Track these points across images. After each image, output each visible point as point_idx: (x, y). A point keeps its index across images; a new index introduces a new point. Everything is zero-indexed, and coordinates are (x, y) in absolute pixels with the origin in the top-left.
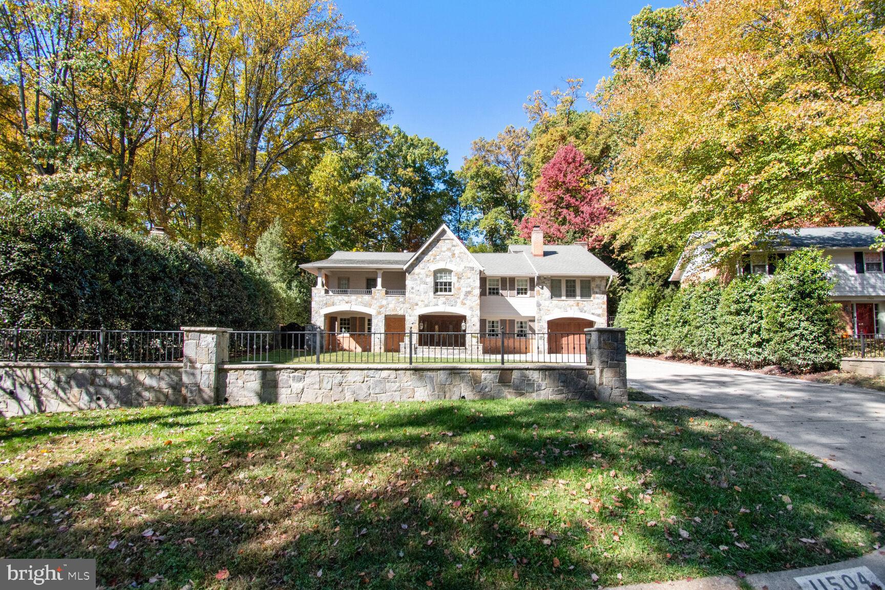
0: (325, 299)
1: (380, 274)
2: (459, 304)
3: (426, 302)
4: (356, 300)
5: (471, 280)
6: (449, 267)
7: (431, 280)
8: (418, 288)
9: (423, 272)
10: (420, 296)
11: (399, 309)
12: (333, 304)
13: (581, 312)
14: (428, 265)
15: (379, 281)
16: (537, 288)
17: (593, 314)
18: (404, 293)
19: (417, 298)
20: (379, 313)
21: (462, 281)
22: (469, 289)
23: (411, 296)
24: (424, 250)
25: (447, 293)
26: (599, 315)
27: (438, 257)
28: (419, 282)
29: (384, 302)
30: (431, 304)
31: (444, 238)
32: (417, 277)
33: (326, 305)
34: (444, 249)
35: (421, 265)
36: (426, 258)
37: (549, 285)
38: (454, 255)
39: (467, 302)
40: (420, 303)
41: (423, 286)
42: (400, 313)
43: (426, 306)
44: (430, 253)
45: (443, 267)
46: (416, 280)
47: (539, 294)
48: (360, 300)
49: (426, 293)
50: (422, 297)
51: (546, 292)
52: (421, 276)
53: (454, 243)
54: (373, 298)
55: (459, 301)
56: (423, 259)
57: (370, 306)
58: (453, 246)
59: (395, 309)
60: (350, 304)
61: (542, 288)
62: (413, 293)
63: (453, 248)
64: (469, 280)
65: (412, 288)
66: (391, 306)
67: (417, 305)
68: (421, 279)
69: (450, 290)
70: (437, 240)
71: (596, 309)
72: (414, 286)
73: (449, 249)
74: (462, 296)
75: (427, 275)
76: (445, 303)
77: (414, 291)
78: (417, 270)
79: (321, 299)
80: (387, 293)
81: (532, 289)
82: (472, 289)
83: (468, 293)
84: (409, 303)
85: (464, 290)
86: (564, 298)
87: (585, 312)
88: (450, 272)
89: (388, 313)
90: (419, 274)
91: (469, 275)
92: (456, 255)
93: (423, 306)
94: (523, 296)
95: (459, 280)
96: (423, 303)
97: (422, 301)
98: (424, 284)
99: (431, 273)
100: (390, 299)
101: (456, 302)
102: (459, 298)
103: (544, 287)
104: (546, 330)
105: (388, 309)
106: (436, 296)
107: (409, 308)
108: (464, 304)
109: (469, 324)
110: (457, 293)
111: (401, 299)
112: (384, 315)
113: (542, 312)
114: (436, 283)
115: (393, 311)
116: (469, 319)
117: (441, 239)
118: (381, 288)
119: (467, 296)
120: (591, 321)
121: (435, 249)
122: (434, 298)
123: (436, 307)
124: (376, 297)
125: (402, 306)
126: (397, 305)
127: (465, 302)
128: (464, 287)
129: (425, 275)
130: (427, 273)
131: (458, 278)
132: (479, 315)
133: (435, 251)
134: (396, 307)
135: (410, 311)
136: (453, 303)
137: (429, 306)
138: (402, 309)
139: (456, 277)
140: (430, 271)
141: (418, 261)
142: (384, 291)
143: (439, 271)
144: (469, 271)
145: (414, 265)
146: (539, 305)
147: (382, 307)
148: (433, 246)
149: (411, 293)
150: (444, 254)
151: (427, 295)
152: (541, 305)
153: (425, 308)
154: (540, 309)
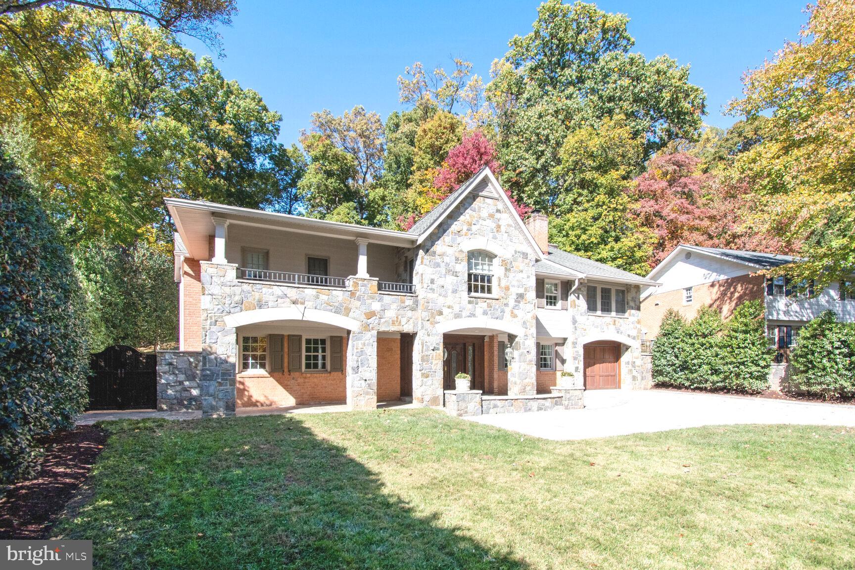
0: (238, 290)
1: (363, 249)
2: (507, 315)
3: (457, 309)
4: (315, 298)
5: (524, 275)
6: (491, 248)
7: (462, 268)
8: (441, 282)
9: (450, 251)
10: (445, 296)
11: (404, 321)
12: (260, 305)
13: (618, 332)
14: (459, 239)
15: (363, 262)
16: (572, 298)
18: (411, 291)
19: (441, 300)
20: (366, 327)
21: (511, 275)
22: (521, 291)
23: (430, 295)
24: (452, 212)
25: (486, 295)
26: (634, 338)
27: (474, 228)
28: (443, 270)
29: (376, 306)
30: (464, 314)
31: (484, 193)
32: (439, 260)
33: (241, 305)
34: (484, 213)
35: (447, 238)
36: (455, 227)
37: (585, 293)
38: (499, 227)
39: (519, 313)
40: (446, 311)
41: (450, 279)
42: (406, 328)
43: (458, 316)
44: (462, 218)
45: (483, 248)
46: (438, 265)
47: (574, 305)
48: (324, 298)
49: (455, 291)
50: (450, 300)
51: (582, 303)
52: (447, 259)
53: (500, 206)
54: (352, 295)
55: (508, 310)
56: (449, 226)
57: (347, 312)
58: (498, 211)
59: (396, 321)
60: (301, 307)
61: (578, 298)
63: (498, 215)
64: (521, 275)
65: (432, 281)
66: (390, 314)
67: (441, 313)
68: (447, 264)
69: (489, 291)
70: (473, 196)
71: (631, 329)
72: (435, 277)
73: (491, 216)
74: (512, 303)
75: (457, 259)
76: (485, 313)
77: (434, 286)
78: (439, 247)
79: (227, 290)
80: (379, 287)
81: (565, 297)
82: (526, 290)
83: (520, 298)
84: (427, 309)
85: (514, 291)
86: (599, 313)
88: (491, 257)
89: (383, 328)
90: (441, 255)
91: (521, 266)
92: (503, 229)
93: (452, 316)
94: (553, 307)
95: (508, 273)
96: (450, 310)
97: (449, 308)
98: (453, 275)
99: (464, 256)
100: (387, 299)
101: (503, 311)
102: (506, 305)
103: (581, 296)
104: (582, 358)
105: (382, 320)
106: (472, 299)
107: (427, 319)
108: (515, 316)
109: (521, 351)
110: (505, 297)
111: (409, 302)
112: (375, 333)
113: (578, 332)
114: (470, 275)
115: (393, 323)
116: (521, 341)
117: (480, 194)
118: (367, 276)
119: (519, 302)
120: (624, 345)
121: (468, 211)
122: (470, 302)
123: (473, 318)
124: (358, 293)
125: (409, 314)
126: (401, 312)
127: (516, 312)
128: (513, 286)
129: (454, 259)
130: (457, 255)
131: (506, 269)
132: (535, 336)
133: (470, 216)
134: (400, 317)
135: (429, 325)
136: (498, 313)
137: (461, 317)
138: (411, 321)
139: (503, 268)
140: (461, 251)
141: (441, 230)
142: (375, 282)
143: (474, 255)
144: (520, 259)
145: (434, 238)
146: (574, 322)
147: (371, 315)
148: (467, 205)
149: (431, 289)
150: (484, 223)
151: (457, 295)
152: (576, 322)
153: (454, 320)
154: (575, 327)
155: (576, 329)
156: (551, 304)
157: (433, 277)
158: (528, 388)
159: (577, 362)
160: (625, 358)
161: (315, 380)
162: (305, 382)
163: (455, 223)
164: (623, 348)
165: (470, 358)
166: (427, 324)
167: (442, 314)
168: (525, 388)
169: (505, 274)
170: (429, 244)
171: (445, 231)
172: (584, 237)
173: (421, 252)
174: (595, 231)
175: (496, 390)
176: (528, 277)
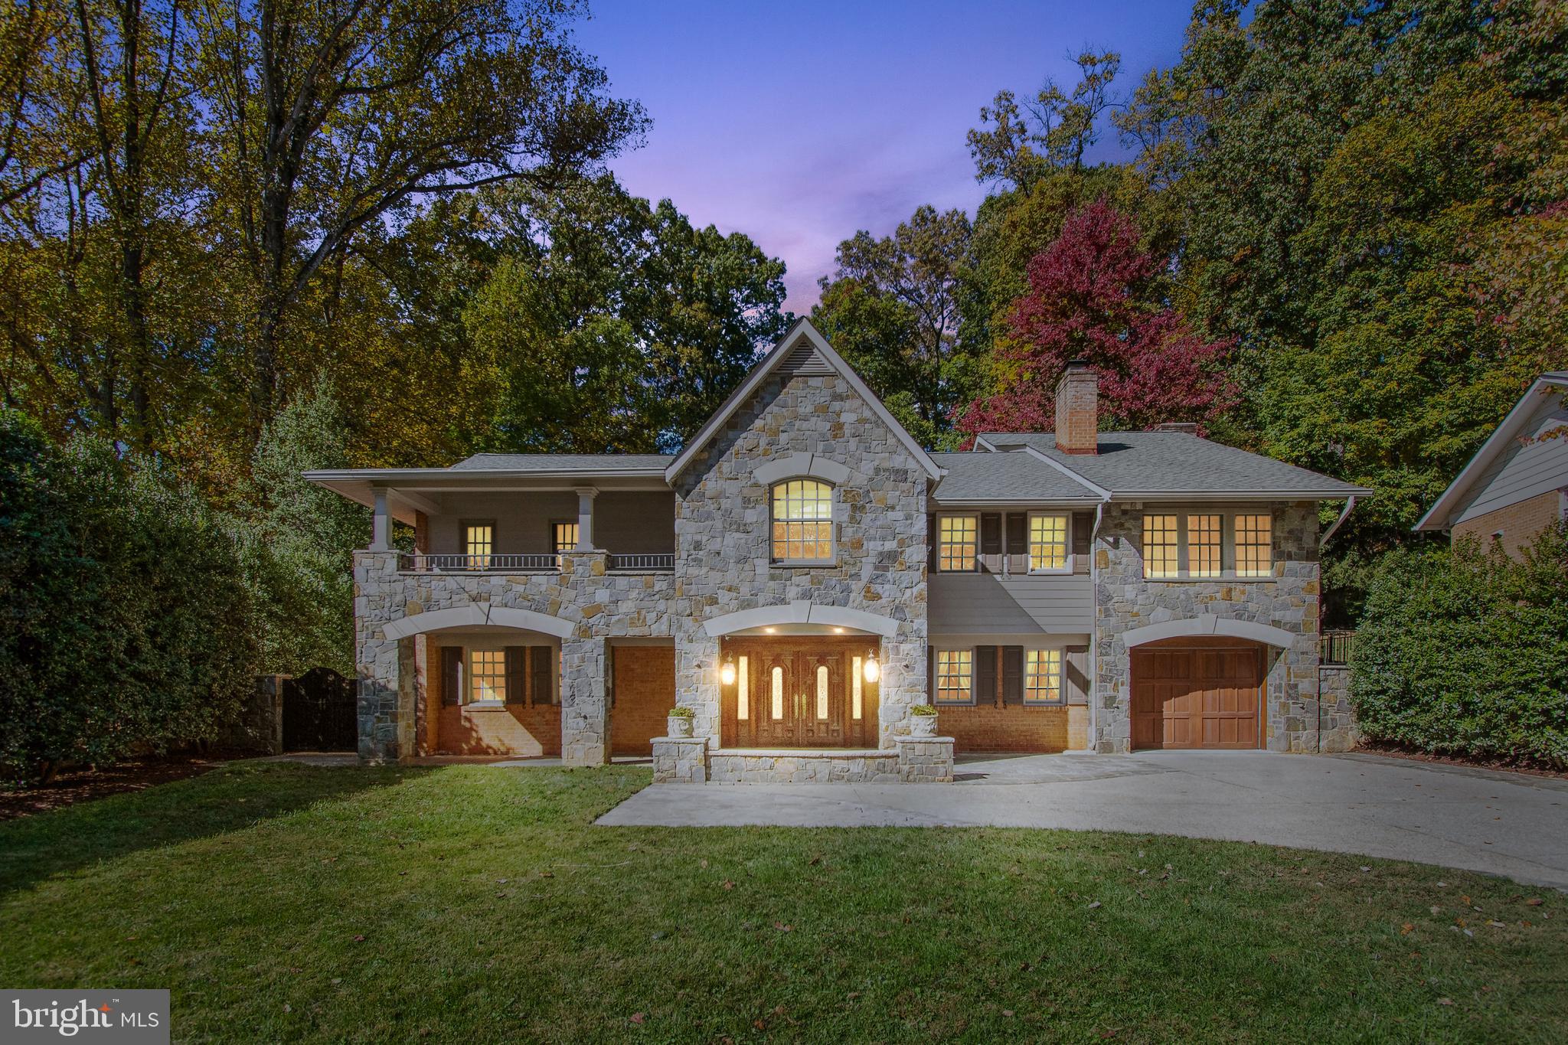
0: (398, 587)
1: (586, 503)
2: (856, 596)
3: (746, 591)
4: (507, 590)
5: (898, 515)
8: (716, 545)
9: (732, 488)
10: (724, 571)
11: (651, 616)
12: (428, 605)
13: (1239, 617)
14: (751, 464)
15: (586, 523)
17: (1276, 623)
18: (669, 565)
19: (715, 577)
20: (585, 632)
21: (867, 518)
22: (891, 545)
23: (693, 571)
24: (735, 415)
26: (1294, 628)
27: (782, 435)
28: (719, 524)
29: (602, 596)
30: (760, 599)
31: (804, 369)
32: (711, 506)
33: (405, 608)
34: (806, 408)
35: (726, 465)
37: (1135, 533)
38: (837, 428)
39: (886, 591)
40: (724, 597)
41: (733, 538)
42: (659, 630)
44: (758, 423)
45: (803, 472)
46: (709, 516)
47: (1104, 562)
49: (743, 560)
50: (732, 576)
51: (1126, 555)
52: (725, 504)
53: (841, 387)
54: (563, 581)
55: (856, 586)
56: (731, 443)
57: (554, 606)
58: (838, 397)
59: (638, 618)
60: (485, 605)
61: (1115, 544)
62: (698, 562)
63: (836, 406)
64: (891, 515)
65: (698, 546)
66: (626, 607)
67: (713, 601)
68: (728, 513)
70: (780, 379)
71: (1285, 607)
72: (703, 537)
73: (822, 410)
74: (867, 572)
75: (746, 501)
76: (806, 595)
77: (701, 554)
78: (711, 483)
79: (386, 587)
80: (611, 564)
81: (1087, 545)
82: (901, 543)
83: (888, 559)
84: (686, 595)
85: (874, 548)
87: (1251, 618)
88: (826, 486)
89: (615, 632)
90: (717, 496)
91: (892, 496)
92: (848, 430)
93: (735, 604)
94: (1050, 570)
95: (858, 516)
96: (733, 595)
97: (730, 590)
98: (737, 531)
99: (761, 494)
100: (622, 583)
101: (846, 590)
102: (856, 576)
104: (1126, 677)
105: (614, 619)
106: (778, 572)
107: (686, 612)
108: (874, 597)
109: (891, 664)
110: (852, 561)
111: (660, 585)
112: (601, 639)
113: (1114, 620)
115: (632, 623)
116: (890, 646)
117: (796, 372)
118: (590, 547)
119: (886, 569)
120: (1273, 647)
121: (772, 408)
122: (773, 578)
123: (780, 607)
124: (573, 578)
125: (662, 605)
126: (646, 604)
127: (874, 588)
128: (870, 539)
129: (739, 500)
130: (746, 492)
131: (854, 508)
132: (925, 633)
133: (775, 417)
134: (643, 612)
135: (691, 623)
136: (836, 593)
137: (756, 606)
138: (665, 616)
139: (848, 506)
140: (756, 485)
141: (715, 451)
142: (600, 558)
143: (789, 487)
144: (890, 484)
145: (697, 470)
146: (1104, 599)
147: (594, 610)
148: (768, 398)
149: (694, 560)
150: (805, 425)
151: (747, 567)
152: (1109, 598)
153: (741, 612)
154: (1107, 610)
157: (698, 537)
160: (1276, 676)
163: (744, 435)
164: (1271, 654)
166: (688, 622)
167: (717, 603)
169: (852, 518)
170: (691, 480)
171: (722, 453)
173: (678, 497)
176: (908, 517)
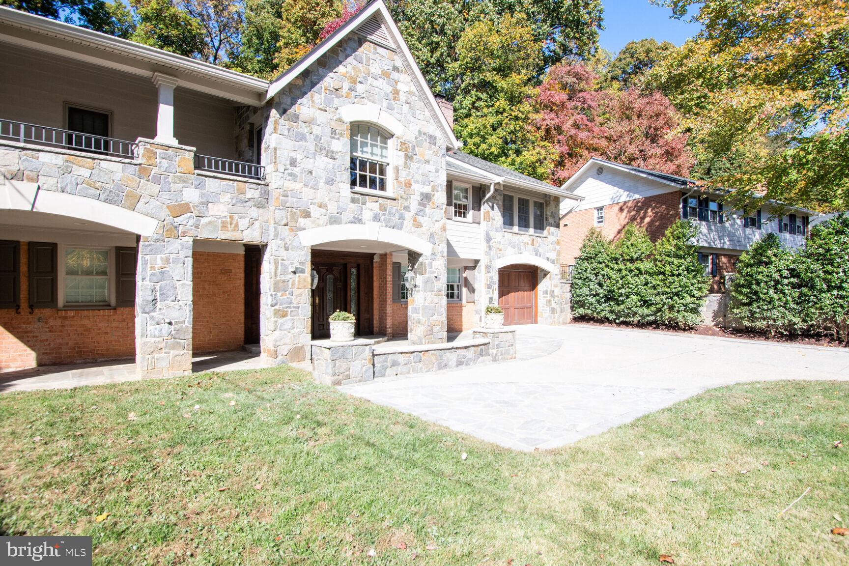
1: (166, 93)
2: (408, 223)
3: (333, 209)
4: (65, 170)
5: (431, 167)
6: (387, 121)
7: (341, 146)
8: (308, 164)
9: (321, 117)
10: (315, 188)
11: (243, 223)
13: (536, 255)
14: (337, 102)
15: (166, 115)
16: (485, 208)
17: (548, 259)
19: (307, 194)
20: (171, 232)
21: (414, 166)
22: (427, 189)
23: (289, 185)
24: (324, 56)
25: (377, 192)
26: (553, 262)
27: (360, 88)
28: (311, 146)
29: (191, 195)
30: (345, 217)
32: (304, 129)
34: (375, 69)
35: (317, 95)
36: (330, 80)
37: (501, 203)
38: (396, 93)
39: (424, 221)
40: (315, 211)
41: (322, 162)
42: (252, 236)
43: (334, 220)
44: (341, 69)
46: (303, 138)
47: (488, 218)
48: (82, 171)
49: (330, 182)
50: (322, 195)
51: (497, 215)
52: (317, 130)
53: (399, 63)
54: (143, 171)
55: (409, 216)
56: (321, 78)
57: (132, 202)
58: (396, 69)
59: (230, 222)
60: (29, 186)
61: (492, 208)
62: (294, 175)
63: (395, 75)
64: (427, 167)
65: (293, 163)
66: (219, 209)
67: (307, 215)
68: (318, 138)
69: (383, 187)
71: (550, 251)
73: (386, 75)
74: (414, 205)
75: (333, 132)
76: (376, 218)
77: (296, 170)
78: (304, 107)
80: (198, 165)
81: (477, 206)
82: (434, 189)
83: (426, 200)
84: (284, 206)
85: (418, 189)
86: (516, 228)
87: (540, 255)
88: (385, 135)
89: (205, 234)
90: (308, 122)
91: (427, 154)
92: (402, 97)
93: (325, 219)
94: (462, 219)
95: (409, 162)
96: (323, 211)
97: (320, 206)
98: (327, 156)
99: (345, 129)
100: (212, 185)
101: (402, 218)
102: (407, 208)
103: (495, 206)
104: (496, 286)
105: (203, 221)
106: (357, 196)
107: (284, 222)
108: (419, 225)
109: (427, 275)
110: (405, 196)
111: (252, 192)
112: (189, 241)
113: (492, 252)
114: (353, 161)
115: (224, 226)
116: (427, 262)
117: (369, 37)
118: (175, 142)
119: (425, 206)
120: (543, 270)
121: (351, 59)
122: (353, 201)
123: (358, 226)
124: (155, 171)
125: (254, 212)
126: (239, 209)
127: (419, 219)
128: (417, 182)
129: (328, 130)
130: (333, 124)
131: (407, 156)
132: (445, 254)
133: (354, 68)
134: (236, 217)
135: (288, 232)
136: (395, 220)
137: (340, 223)
138: (257, 224)
139: (402, 154)
140: (340, 120)
141: (308, 82)
142: (188, 154)
143: (359, 129)
144: (426, 144)
145: (294, 92)
146: (488, 239)
147: (182, 209)
148: (348, 51)
149: (291, 175)
150: (375, 83)
151: (334, 188)
152: (490, 239)
153: (329, 226)
154: (490, 246)
155: (490, 249)
156: (460, 216)
157: (294, 155)
158: (436, 329)
159: (491, 290)
160: (542, 286)
161: (86, 322)
162: (63, 326)
163: (331, 74)
164: (540, 274)
165: (353, 285)
166: (285, 231)
167: (309, 216)
168: (431, 330)
169: (405, 164)
170: (288, 100)
171: (313, 85)
172: (484, 146)
173: (274, 112)
174: (495, 140)
175: (389, 331)
176: (437, 171)
